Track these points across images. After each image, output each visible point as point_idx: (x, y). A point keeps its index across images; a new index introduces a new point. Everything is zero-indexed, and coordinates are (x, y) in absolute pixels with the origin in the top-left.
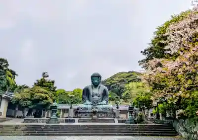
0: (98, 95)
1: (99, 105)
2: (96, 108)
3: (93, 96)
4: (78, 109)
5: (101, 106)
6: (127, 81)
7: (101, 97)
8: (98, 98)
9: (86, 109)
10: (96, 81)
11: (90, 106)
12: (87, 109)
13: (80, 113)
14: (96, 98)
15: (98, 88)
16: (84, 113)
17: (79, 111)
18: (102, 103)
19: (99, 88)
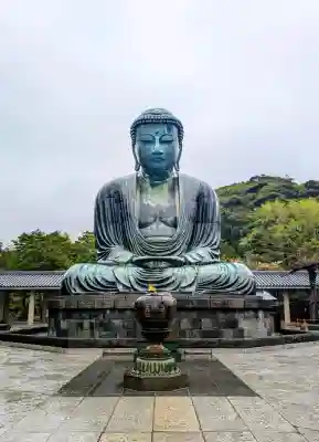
0: (170, 219)
1: (175, 264)
2: (162, 284)
3: (142, 226)
4: (65, 290)
5: (187, 273)
6: (251, 203)
7: (185, 226)
8: (169, 230)
9: (106, 289)
10: (157, 147)
11: (127, 274)
12: (111, 286)
13: (69, 313)
14: (159, 232)
15: (166, 187)
16: (93, 312)
17: (62, 302)
18: (192, 256)
19: (173, 189)
